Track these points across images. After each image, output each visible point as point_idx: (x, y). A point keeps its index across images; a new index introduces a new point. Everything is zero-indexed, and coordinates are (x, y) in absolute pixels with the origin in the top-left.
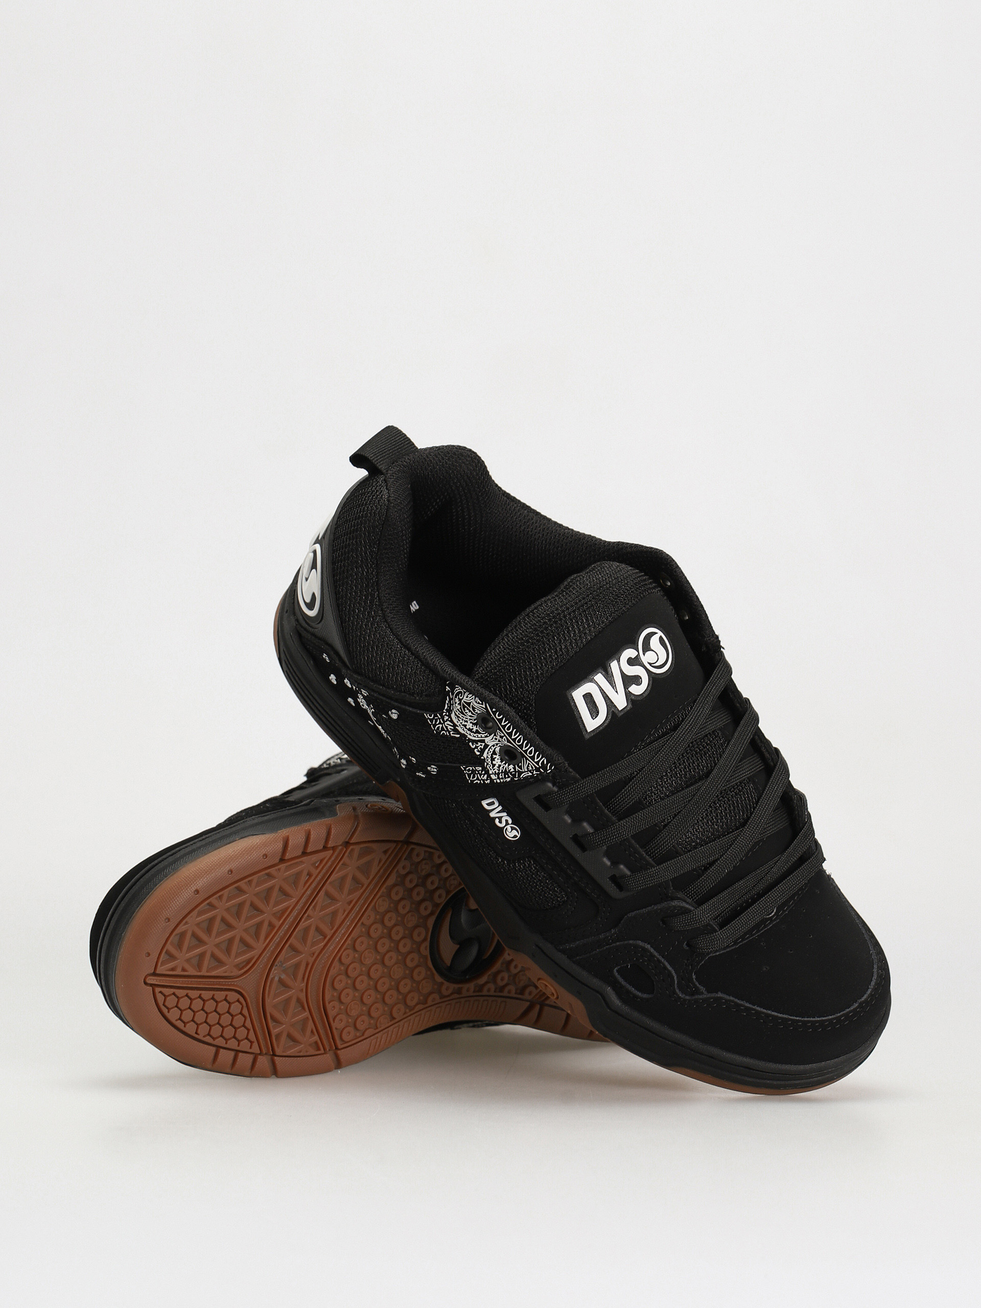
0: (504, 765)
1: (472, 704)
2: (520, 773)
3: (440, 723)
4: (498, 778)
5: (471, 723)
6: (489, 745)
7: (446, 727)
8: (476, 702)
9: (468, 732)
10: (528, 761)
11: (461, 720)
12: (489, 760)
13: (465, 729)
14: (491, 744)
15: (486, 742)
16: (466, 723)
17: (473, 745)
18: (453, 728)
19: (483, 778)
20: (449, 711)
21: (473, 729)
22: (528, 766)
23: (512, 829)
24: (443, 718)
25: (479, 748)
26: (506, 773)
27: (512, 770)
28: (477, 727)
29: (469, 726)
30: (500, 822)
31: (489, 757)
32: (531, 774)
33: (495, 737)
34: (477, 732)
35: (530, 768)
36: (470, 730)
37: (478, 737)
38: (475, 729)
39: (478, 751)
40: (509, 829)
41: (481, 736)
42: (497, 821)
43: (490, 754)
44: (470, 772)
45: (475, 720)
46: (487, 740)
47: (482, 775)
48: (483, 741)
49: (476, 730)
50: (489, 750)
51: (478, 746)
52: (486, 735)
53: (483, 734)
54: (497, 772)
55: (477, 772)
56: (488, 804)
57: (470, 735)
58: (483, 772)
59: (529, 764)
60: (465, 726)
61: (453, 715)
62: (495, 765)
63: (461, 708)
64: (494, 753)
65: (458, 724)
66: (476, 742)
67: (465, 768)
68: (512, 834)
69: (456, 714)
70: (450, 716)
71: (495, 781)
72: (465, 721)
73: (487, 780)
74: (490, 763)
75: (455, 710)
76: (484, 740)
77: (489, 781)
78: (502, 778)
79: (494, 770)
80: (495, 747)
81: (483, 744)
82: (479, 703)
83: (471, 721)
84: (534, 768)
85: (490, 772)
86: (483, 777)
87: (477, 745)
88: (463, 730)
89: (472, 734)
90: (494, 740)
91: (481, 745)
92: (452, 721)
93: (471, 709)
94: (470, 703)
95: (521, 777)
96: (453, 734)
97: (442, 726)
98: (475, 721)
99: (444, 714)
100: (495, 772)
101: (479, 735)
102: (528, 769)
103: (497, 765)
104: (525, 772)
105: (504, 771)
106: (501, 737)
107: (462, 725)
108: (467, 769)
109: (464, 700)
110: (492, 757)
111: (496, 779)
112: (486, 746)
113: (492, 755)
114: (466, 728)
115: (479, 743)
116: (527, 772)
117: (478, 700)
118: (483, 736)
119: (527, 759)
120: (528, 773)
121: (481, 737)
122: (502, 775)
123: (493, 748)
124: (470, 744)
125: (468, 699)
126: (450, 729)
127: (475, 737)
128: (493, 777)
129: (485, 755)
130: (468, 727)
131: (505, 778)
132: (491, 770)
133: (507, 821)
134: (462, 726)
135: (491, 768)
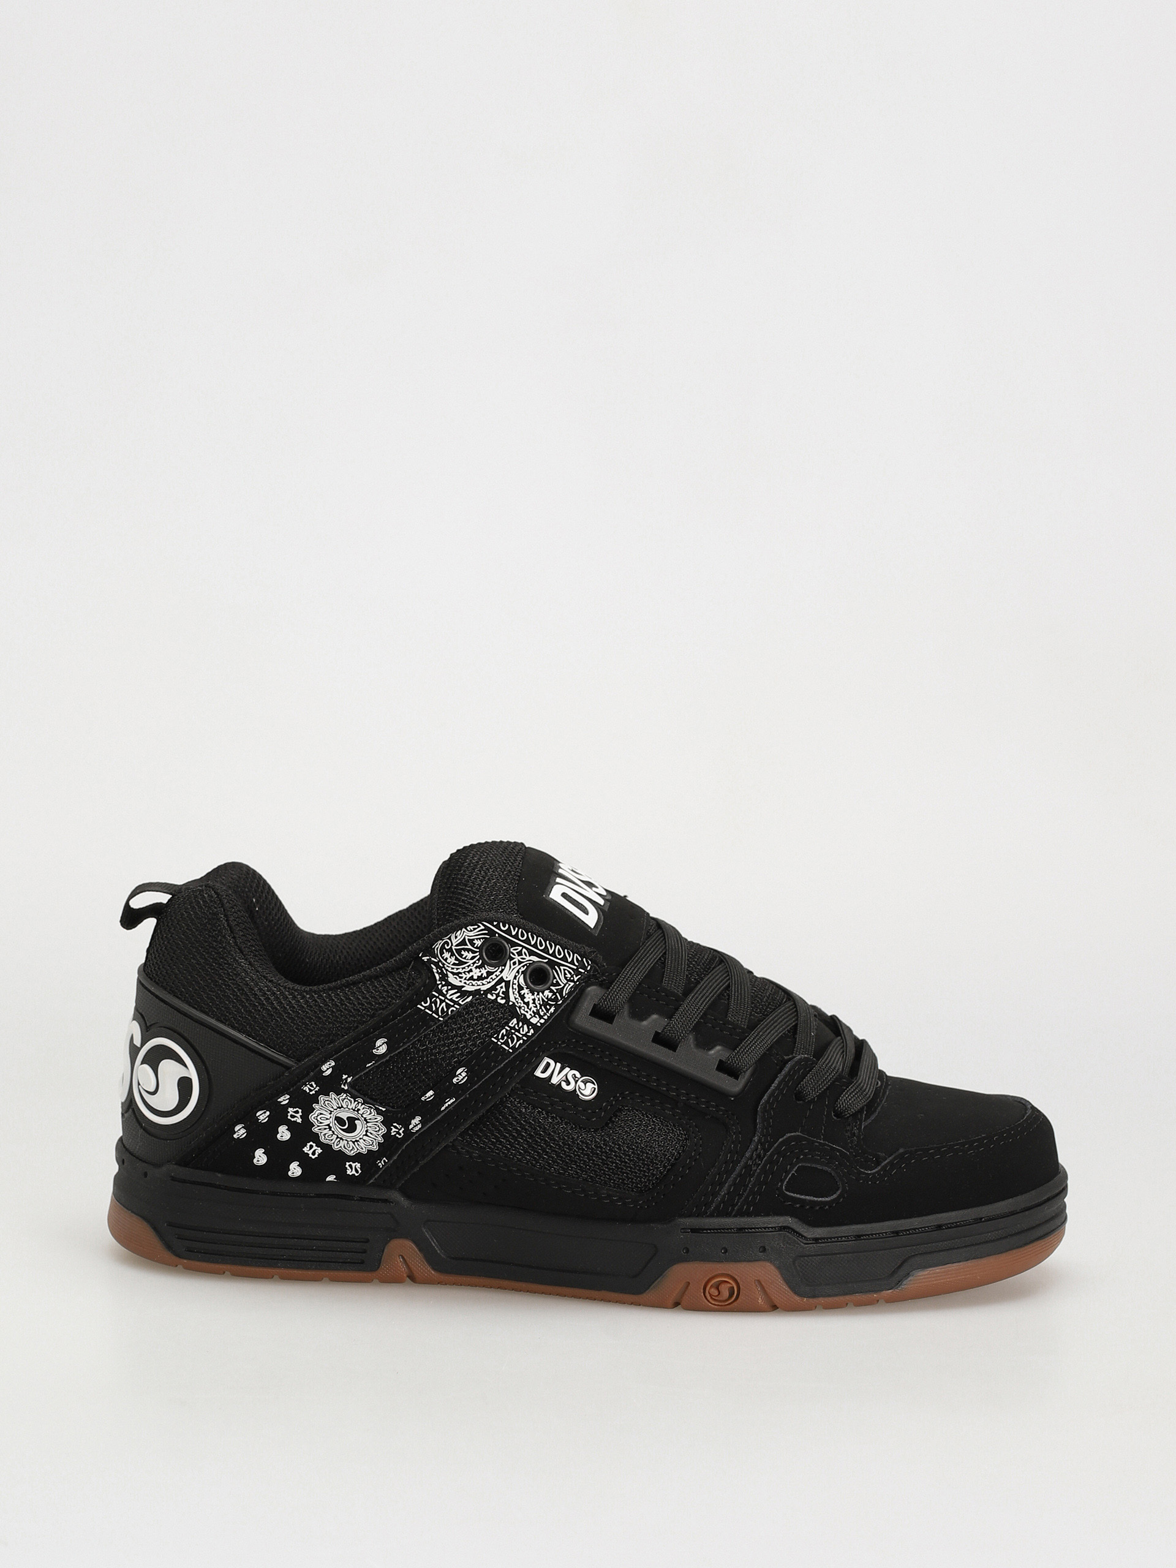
0: (538, 996)
1: (467, 938)
2: (561, 991)
3: (442, 1001)
4: (541, 1017)
5: (476, 968)
6: (510, 981)
7: (451, 1000)
8: (471, 931)
9: (479, 983)
10: (562, 968)
11: (463, 975)
12: (520, 1001)
13: (474, 983)
14: (511, 978)
15: (505, 979)
16: (471, 974)
17: (493, 996)
18: (459, 994)
19: (524, 1033)
20: (444, 977)
21: (482, 974)
22: (565, 974)
23: (585, 1082)
24: (440, 992)
25: (501, 994)
26: (545, 1004)
27: (550, 995)
28: (485, 969)
29: (476, 973)
30: (568, 1083)
31: (517, 996)
32: (572, 984)
33: (512, 962)
34: (489, 974)
35: (569, 976)
36: (480, 978)
37: (493, 980)
38: (484, 972)
39: (502, 998)
40: (582, 1085)
41: (496, 975)
42: (564, 1085)
43: (516, 992)
44: (506, 1038)
45: (478, 960)
46: (504, 975)
47: (521, 1029)
48: (501, 980)
49: (487, 972)
50: (513, 988)
51: (499, 993)
52: (500, 969)
53: (496, 971)
54: (535, 1009)
55: (513, 1031)
56: (544, 1072)
57: (483, 984)
58: (521, 1024)
59: (564, 970)
60: (472, 978)
61: (452, 979)
62: (528, 1002)
63: (456, 959)
64: (520, 988)
65: (462, 984)
66: (494, 988)
67: (497, 1038)
68: (588, 1090)
69: (453, 974)
70: (448, 984)
71: (539, 1024)
72: (469, 972)
73: (528, 1032)
74: (522, 1005)
75: (449, 969)
76: (502, 977)
77: (532, 1031)
78: (545, 1014)
79: (530, 1010)
80: (517, 978)
81: (503, 984)
82: (475, 929)
83: (476, 965)
84: (573, 973)
85: (528, 1017)
86: (523, 1031)
87: (497, 992)
88: (473, 985)
89: (484, 982)
90: (513, 967)
91: (502, 987)
92: (454, 987)
93: (470, 947)
94: (464, 938)
95: (564, 995)
96: (462, 1001)
97: (446, 1003)
98: (481, 961)
99: (440, 986)
100: (533, 1012)
101: (493, 976)
102: (566, 978)
103: (531, 1002)
104: (565, 985)
105: (541, 1003)
106: (520, 954)
107: (468, 980)
108: (500, 1037)
109: (454, 944)
110: (520, 994)
111: (538, 1021)
112: (508, 983)
113: (518, 992)
114: (474, 980)
115: (498, 987)
116: (567, 983)
117: (472, 928)
118: (498, 973)
119: (559, 965)
120: (569, 985)
121: (497, 977)
122: (543, 1011)
123: (516, 982)
124: (489, 996)
125: (458, 938)
126: (457, 998)
127: (490, 982)
128: (534, 1021)
129: (512, 998)
130: (475, 977)
131: (548, 1010)
132: (527, 1012)
133: (574, 1076)
134: (468, 982)
135: (526, 1010)
